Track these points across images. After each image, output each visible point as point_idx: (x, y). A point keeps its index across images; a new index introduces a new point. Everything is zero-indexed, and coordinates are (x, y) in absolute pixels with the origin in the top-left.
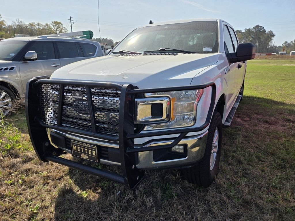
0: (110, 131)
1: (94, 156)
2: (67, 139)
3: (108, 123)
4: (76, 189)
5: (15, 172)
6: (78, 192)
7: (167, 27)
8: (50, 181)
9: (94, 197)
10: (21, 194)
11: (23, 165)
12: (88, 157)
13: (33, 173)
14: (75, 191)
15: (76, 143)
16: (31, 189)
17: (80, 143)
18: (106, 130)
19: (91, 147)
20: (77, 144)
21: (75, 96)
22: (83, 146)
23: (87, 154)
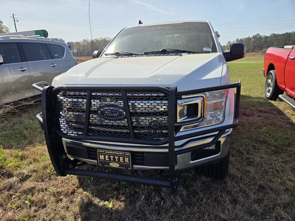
0: (150, 135)
1: (127, 163)
2: (90, 149)
3: (147, 127)
4: (96, 201)
5: (16, 193)
6: (99, 204)
7: (159, 28)
8: (62, 197)
9: (120, 206)
10: (35, 216)
11: (22, 184)
12: (118, 165)
13: (39, 191)
14: (97, 203)
15: (104, 152)
16: (45, 209)
17: (108, 151)
18: (145, 134)
19: (123, 154)
20: (105, 153)
21: (105, 102)
22: (112, 154)
23: (117, 162)
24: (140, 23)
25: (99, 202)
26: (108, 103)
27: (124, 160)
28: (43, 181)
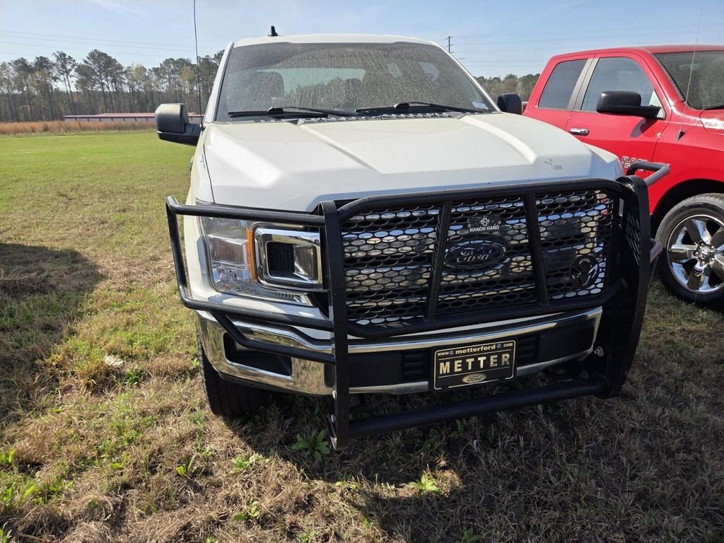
0: (573, 288)
1: (505, 365)
4: (387, 491)
6: (401, 495)
12: (483, 377)
14: (393, 496)
15: (451, 353)
17: (462, 349)
18: (565, 289)
19: (499, 346)
20: (454, 355)
21: (476, 227)
23: (482, 369)
25: (396, 490)
26: (484, 229)
27: (499, 359)
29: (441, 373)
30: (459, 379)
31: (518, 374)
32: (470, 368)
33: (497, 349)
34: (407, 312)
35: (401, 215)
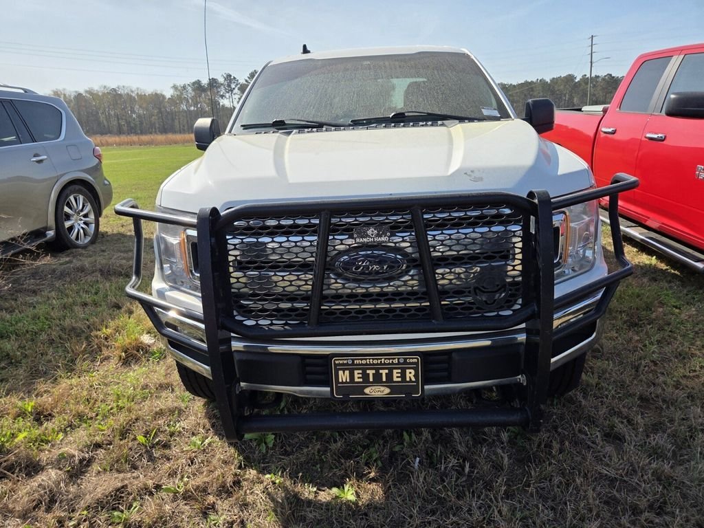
0: (477, 308)
1: (410, 381)
3: (472, 289)
4: (307, 491)
6: (319, 498)
7: (366, 63)
8: (211, 498)
9: (374, 492)
11: (79, 486)
12: (387, 391)
14: (312, 497)
15: (350, 362)
17: (362, 360)
18: (467, 307)
19: (401, 361)
20: (353, 364)
21: (362, 237)
22: (374, 364)
23: (384, 382)
24: (305, 51)
25: (316, 492)
26: (371, 240)
27: (403, 375)
28: (135, 467)
29: (340, 381)
30: (360, 390)
31: (426, 393)
32: (371, 380)
33: (399, 363)
34: (293, 316)
35: (283, 222)
